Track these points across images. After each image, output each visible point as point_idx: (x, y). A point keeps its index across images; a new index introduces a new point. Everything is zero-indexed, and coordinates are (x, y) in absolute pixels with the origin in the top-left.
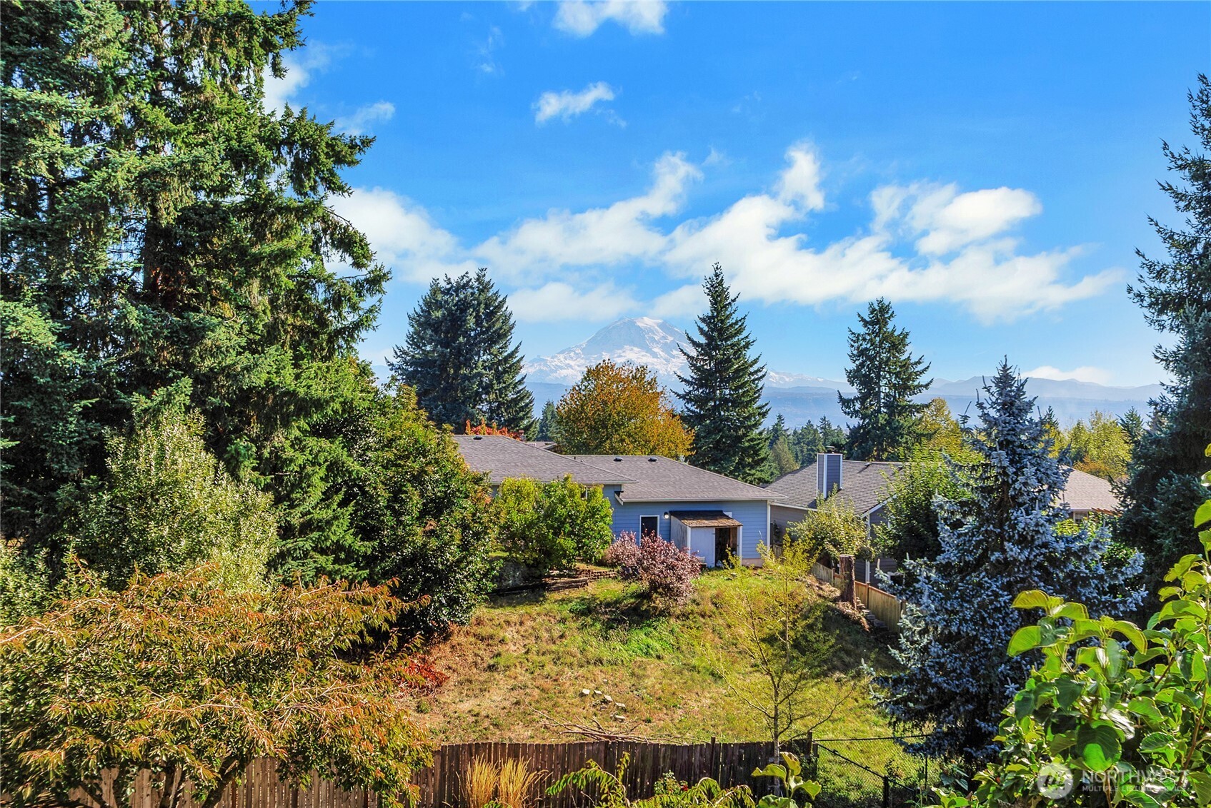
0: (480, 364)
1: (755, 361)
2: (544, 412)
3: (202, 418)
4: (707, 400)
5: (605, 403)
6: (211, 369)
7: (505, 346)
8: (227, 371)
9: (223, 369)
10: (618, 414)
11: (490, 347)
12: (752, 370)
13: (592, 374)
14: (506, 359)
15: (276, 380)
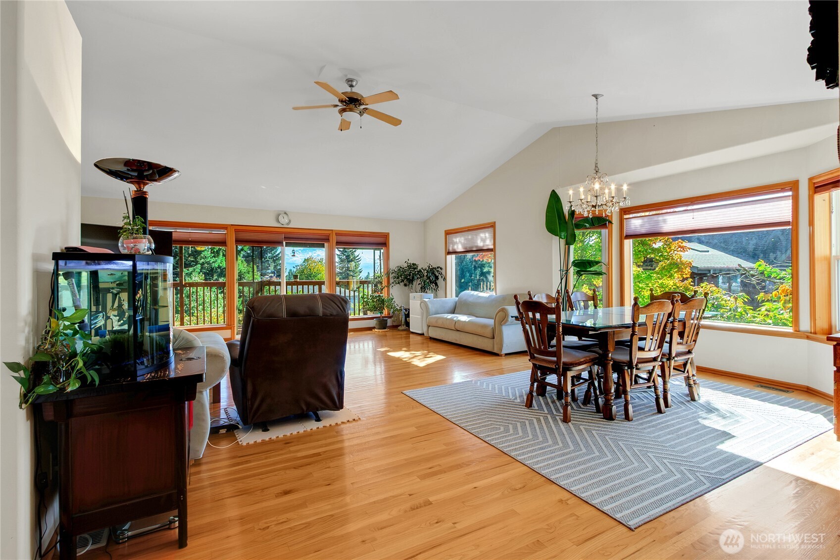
0: (268, 257)
1: (358, 256)
2: (289, 273)
3: (203, 275)
4: (343, 268)
5: (310, 269)
6: (203, 262)
7: (276, 251)
8: (208, 263)
9: (206, 262)
10: (315, 273)
11: (271, 252)
12: (357, 258)
13: (306, 260)
14: (277, 256)
15: (221, 265)
